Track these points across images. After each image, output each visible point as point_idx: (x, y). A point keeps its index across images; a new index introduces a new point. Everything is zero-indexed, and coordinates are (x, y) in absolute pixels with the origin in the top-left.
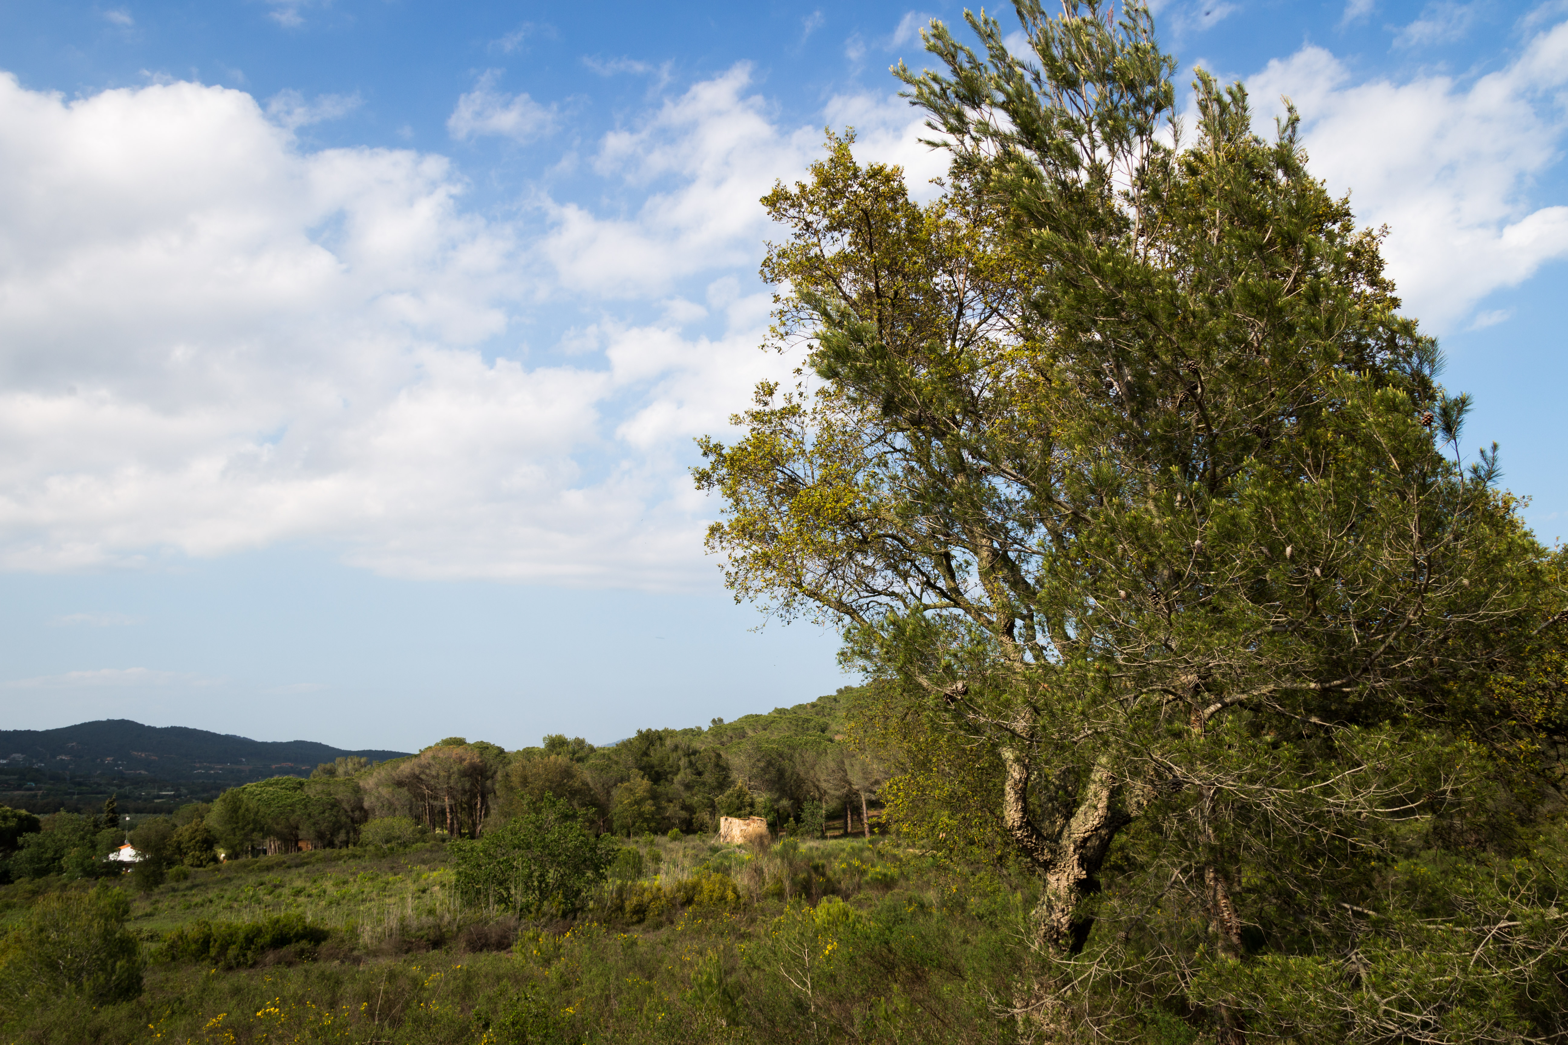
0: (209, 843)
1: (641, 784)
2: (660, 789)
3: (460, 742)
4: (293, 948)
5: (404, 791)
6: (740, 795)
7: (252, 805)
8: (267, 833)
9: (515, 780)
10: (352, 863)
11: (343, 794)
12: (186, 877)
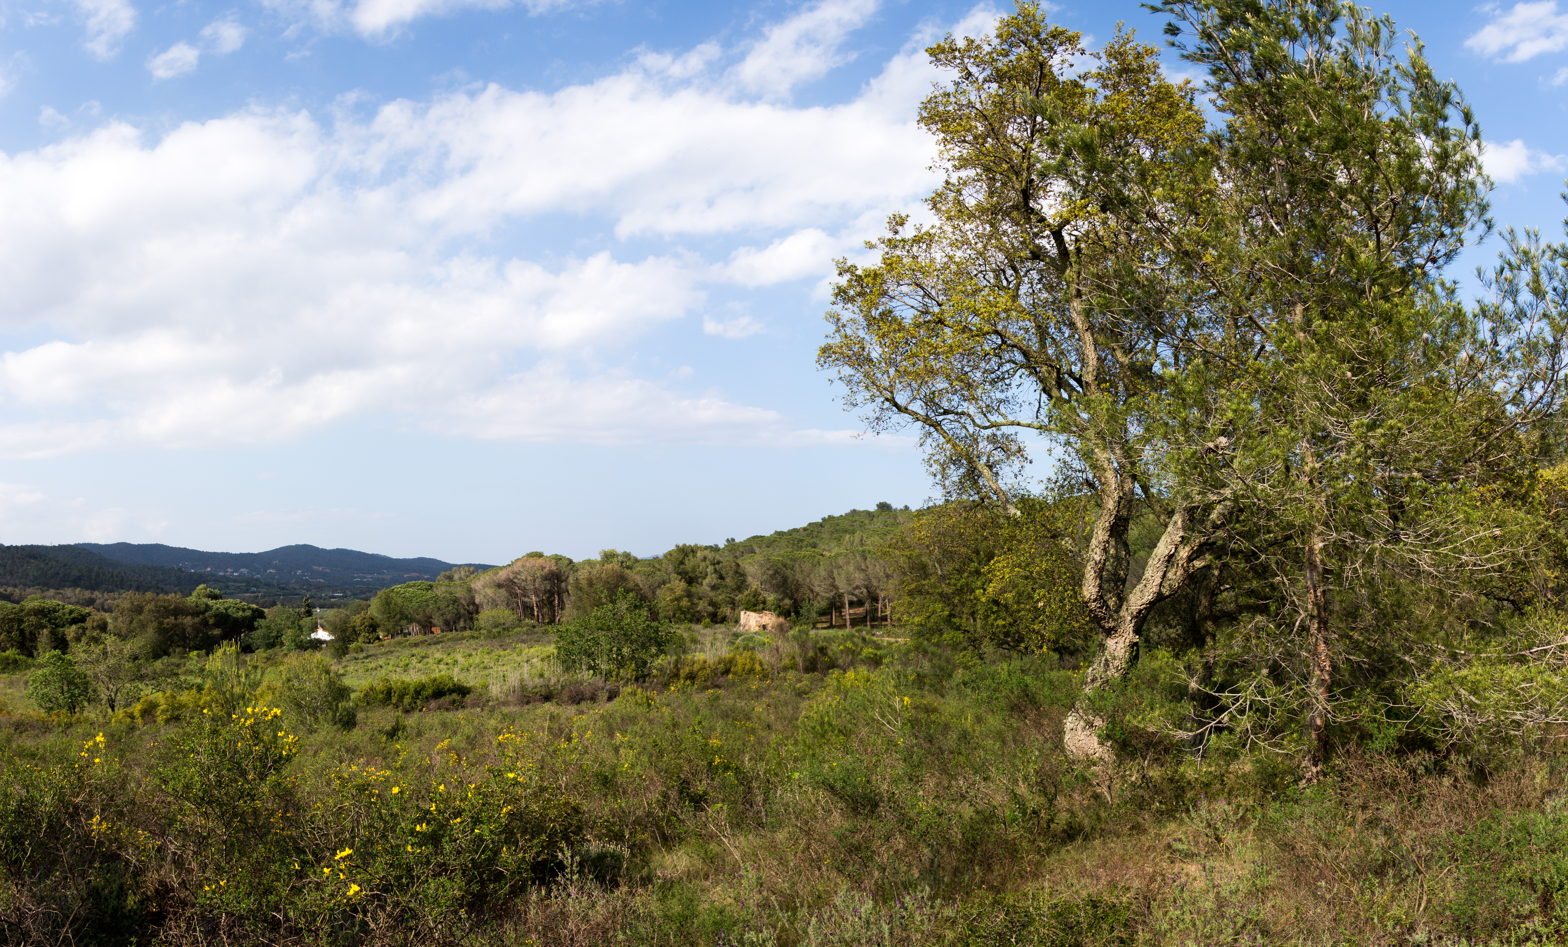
0: (373, 627)
1: (680, 586)
2: (693, 590)
3: (540, 555)
4: (448, 698)
5: (503, 592)
6: (756, 594)
7: (399, 601)
8: (410, 620)
9: (584, 583)
10: (472, 642)
11: (460, 593)
12: (362, 651)
